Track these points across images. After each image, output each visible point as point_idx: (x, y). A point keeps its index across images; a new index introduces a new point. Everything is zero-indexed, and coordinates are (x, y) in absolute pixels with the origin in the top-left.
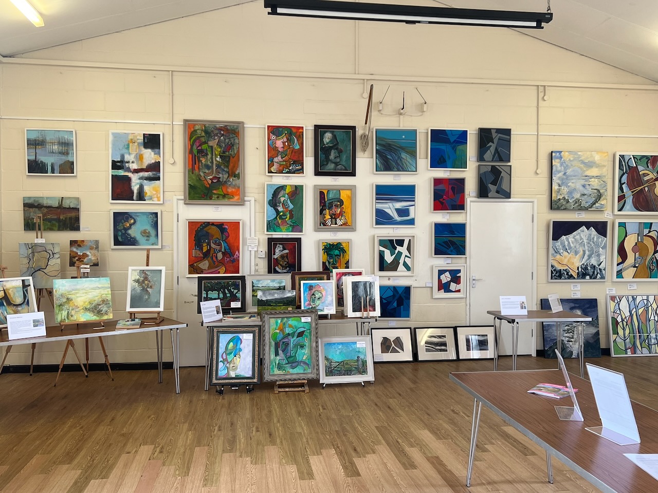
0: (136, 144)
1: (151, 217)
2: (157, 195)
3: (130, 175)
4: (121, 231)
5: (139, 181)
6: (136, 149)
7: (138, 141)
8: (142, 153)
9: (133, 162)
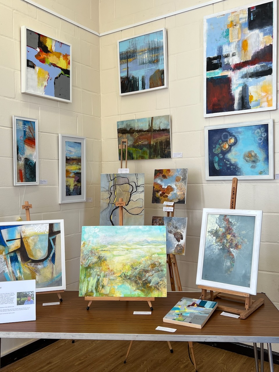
0: (238, 27)
1: (258, 133)
2: (267, 98)
3: (229, 73)
4: (217, 155)
5: (241, 81)
6: (238, 34)
7: (241, 22)
8: (246, 38)
9: (233, 55)
